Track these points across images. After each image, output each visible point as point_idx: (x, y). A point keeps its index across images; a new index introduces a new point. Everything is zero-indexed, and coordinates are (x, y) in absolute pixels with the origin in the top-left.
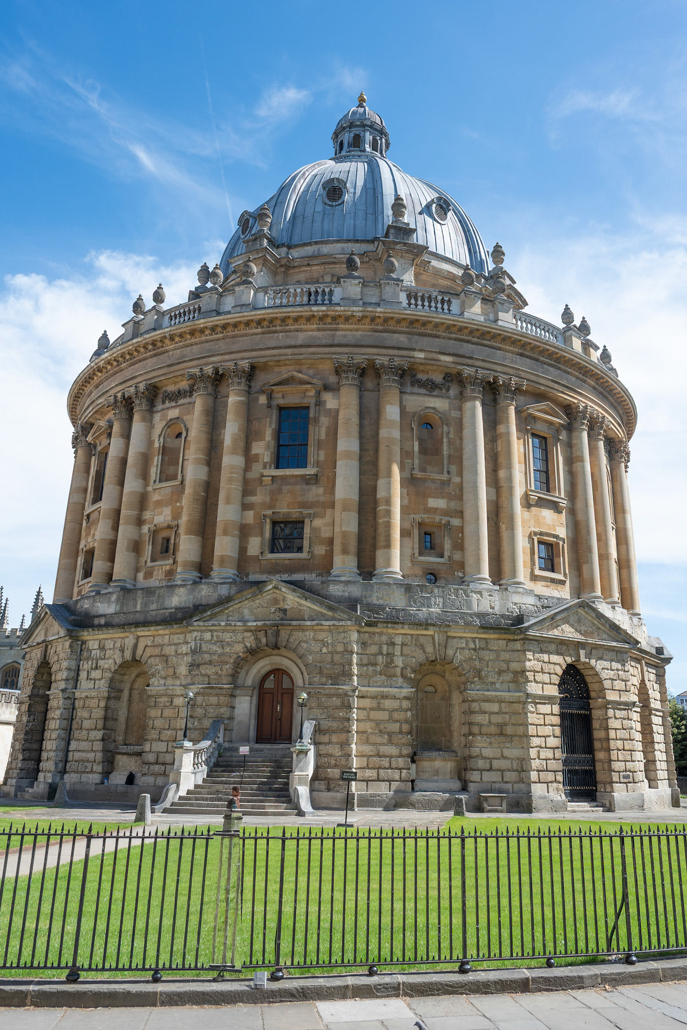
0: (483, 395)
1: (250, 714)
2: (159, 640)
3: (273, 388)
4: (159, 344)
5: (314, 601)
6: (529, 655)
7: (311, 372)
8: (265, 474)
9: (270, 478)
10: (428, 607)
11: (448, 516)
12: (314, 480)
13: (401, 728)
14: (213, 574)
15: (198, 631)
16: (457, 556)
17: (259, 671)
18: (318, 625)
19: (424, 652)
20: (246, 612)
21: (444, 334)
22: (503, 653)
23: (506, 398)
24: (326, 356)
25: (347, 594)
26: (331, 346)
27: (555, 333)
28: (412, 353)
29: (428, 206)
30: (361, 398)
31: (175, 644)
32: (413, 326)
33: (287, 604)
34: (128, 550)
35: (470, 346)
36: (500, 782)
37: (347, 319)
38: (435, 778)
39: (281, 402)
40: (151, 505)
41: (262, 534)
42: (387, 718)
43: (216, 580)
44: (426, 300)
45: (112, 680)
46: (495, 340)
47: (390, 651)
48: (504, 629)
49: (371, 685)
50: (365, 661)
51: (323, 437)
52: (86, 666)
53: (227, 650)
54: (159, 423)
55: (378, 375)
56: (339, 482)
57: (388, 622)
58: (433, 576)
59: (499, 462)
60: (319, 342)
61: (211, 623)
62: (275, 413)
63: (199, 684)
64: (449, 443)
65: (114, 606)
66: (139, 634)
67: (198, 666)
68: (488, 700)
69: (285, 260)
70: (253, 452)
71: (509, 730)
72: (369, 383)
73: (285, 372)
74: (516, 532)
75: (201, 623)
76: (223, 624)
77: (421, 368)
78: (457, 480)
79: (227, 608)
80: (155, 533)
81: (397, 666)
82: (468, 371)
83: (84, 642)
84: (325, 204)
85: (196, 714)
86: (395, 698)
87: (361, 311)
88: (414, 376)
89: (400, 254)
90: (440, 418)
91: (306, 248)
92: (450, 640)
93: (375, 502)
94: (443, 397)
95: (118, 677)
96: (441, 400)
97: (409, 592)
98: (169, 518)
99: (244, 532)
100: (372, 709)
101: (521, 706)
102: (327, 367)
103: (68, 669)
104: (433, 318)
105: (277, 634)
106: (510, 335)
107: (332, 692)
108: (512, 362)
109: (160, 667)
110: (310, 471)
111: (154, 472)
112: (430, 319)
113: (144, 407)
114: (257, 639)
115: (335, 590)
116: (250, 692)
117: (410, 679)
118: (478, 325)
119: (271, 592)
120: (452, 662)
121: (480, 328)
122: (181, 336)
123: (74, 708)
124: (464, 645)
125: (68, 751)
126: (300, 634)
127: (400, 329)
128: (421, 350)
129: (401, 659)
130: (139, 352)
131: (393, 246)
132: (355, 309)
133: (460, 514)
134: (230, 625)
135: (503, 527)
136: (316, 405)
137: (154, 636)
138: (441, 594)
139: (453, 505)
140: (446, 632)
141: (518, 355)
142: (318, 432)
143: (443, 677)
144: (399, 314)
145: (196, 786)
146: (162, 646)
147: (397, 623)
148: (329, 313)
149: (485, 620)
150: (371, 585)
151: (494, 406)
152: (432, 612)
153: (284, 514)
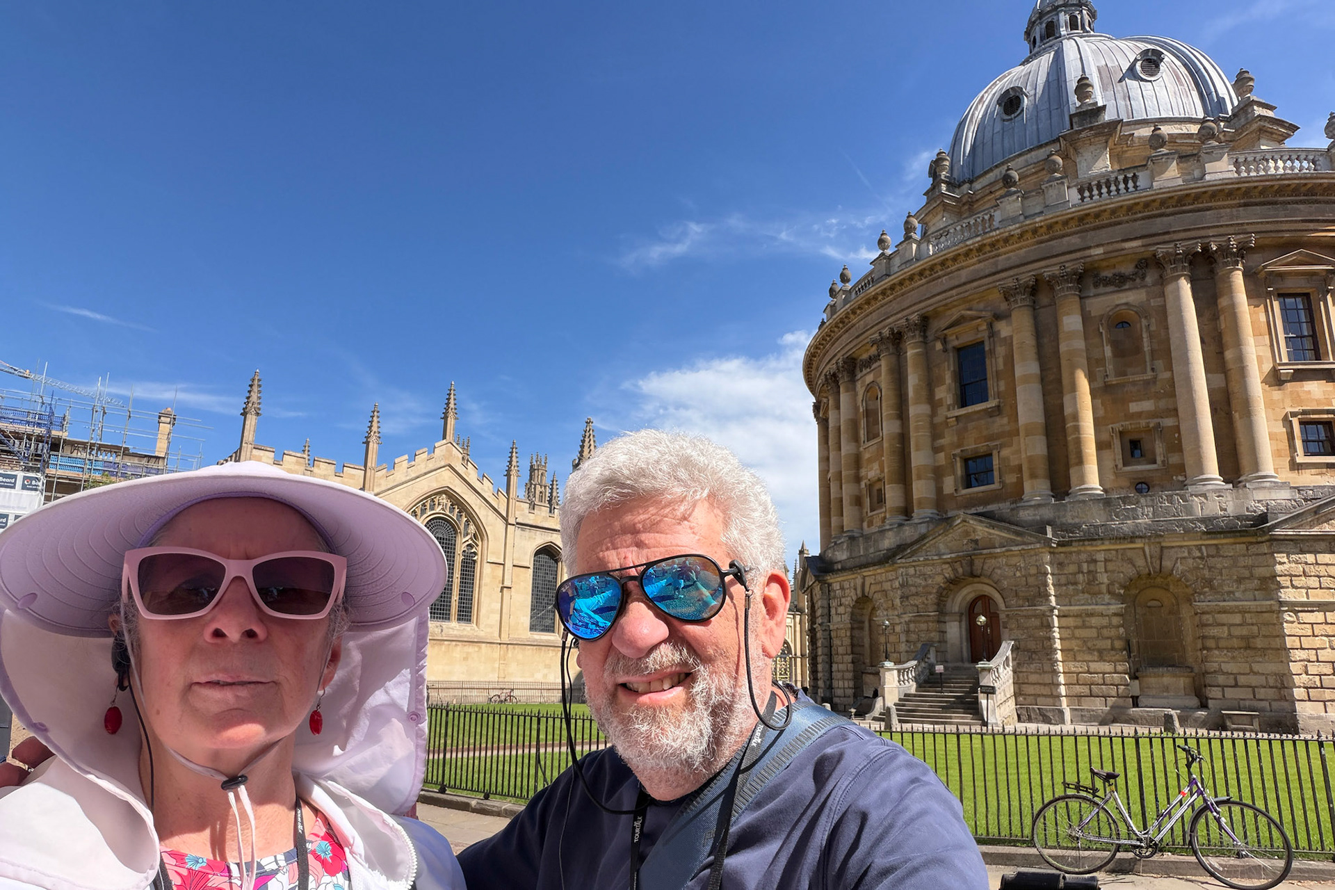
0: (1191, 270)
1: (961, 638)
2: (878, 578)
3: (945, 332)
4: (846, 321)
5: (1001, 529)
6: (1280, 557)
7: (981, 306)
8: (949, 416)
9: (954, 419)
10: (1134, 519)
11: (1157, 417)
12: (998, 410)
13: (1112, 644)
14: (914, 515)
15: (903, 567)
16: (1174, 459)
17: (964, 598)
18: (1007, 551)
19: (1134, 566)
20: (941, 546)
21: (1126, 218)
22: (1242, 558)
23: (1227, 264)
24: (991, 286)
25: (1038, 518)
26: (994, 274)
27: (1311, 157)
28: (1087, 253)
29: (1132, 68)
30: (1035, 318)
31: (890, 580)
32: (1085, 222)
33: (978, 535)
34: (851, 505)
35: (1165, 219)
36: (1251, 700)
37: (1006, 241)
38: (1165, 694)
39: (956, 343)
40: (864, 463)
41: (954, 473)
42: (1096, 635)
43: (916, 521)
44: (1104, 187)
45: (852, 614)
46: (1200, 200)
47: (1092, 568)
48: (1240, 531)
49: (1073, 603)
50: (1063, 580)
51: (1001, 367)
52: (834, 603)
53: (930, 582)
54: (860, 389)
55: (1052, 288)
56: (1021, 409)
57: (1084, 540)
58: (1142, 486)
59: (1224, 341)
60: (982, 274)
61: (911, 560)
62: (952, 357)
63: (910, 613)
64: (1151, 336)
65: (845, 552)
66: (865, 574)
67: (907, 598)
68: (1224, 611)
69: (966, 196)
70: (937, 397)
71: (1259, 643)
72: (1044, 299)
73: (955, 314)
74: (1255, 418)
75: (903, 561)
76: (922, 559)
77: (1105, 264)
78: (1167, 375)
79: (924, 545)
80: (870, 486)
81: (1102, 583)
82: (1161, 250)
83: (830, 585)
84: (1004, 120)
85: (911, 639)
86: (1102, 615)
87: (1019, 228)
88: (1097, 276)
89: (1088, 142)
90: (1136, 312)
91: (988, 176)
92: (1165, 551)
93: (1063, 420)
94: (1137, 288)
95: (857, 611)
96: (1134, 291)
97: (1110, 506)
98: (878, 472)
99: (938, 474)
100: (1076, 627)
101: (1275, 615)
102: (996, 296)
103: (823, 607)
104: (1107, 204)
105: (971, 563)
106: (1219, 188)
107: (1030, 613)
108: (1231, 219)
109: (882, 601)
110: (991, 403)
111: (862, 434)
112: (1102, 208)
113: (846, 379)
114: (954, 570)
115: (1026, 515)
116: (958, 618)
117: (1119, 595)
118: (1169, 192)
119: (961, 525)
120: (1171, 574)
121: (1173, 194)
122: (860, 308)
123: (831, 638)
124: (1186, 554)
125: (831, 672)
126: (993, 561)
127: (1068, 231)
128: (1098, 246)
129: (1105, 575)
130: (834, 332)
131: (1076, 137)
132: (1011, 228)
133: (1174, 412)
134: (928, 559)
135: (1236, 416)
136: (989, 337)
137: (875, 575)
138: (1150, 503)
139: (1163, 404)
140: (1160, 543)
141: (1240, 206)
142: (995, 364)
143: (1167, 590)
144: (1062, 215)
145: (900, 700)
146: (881, 582)
147: (1096, 540)
148: (985, 242)
149: (1213, 525)
150: (1065, 505)
151: (1212, 278)
152: (1140, 523)
153: (972, 450)
